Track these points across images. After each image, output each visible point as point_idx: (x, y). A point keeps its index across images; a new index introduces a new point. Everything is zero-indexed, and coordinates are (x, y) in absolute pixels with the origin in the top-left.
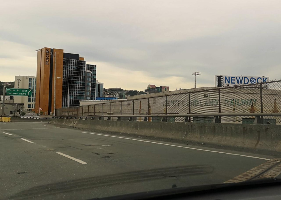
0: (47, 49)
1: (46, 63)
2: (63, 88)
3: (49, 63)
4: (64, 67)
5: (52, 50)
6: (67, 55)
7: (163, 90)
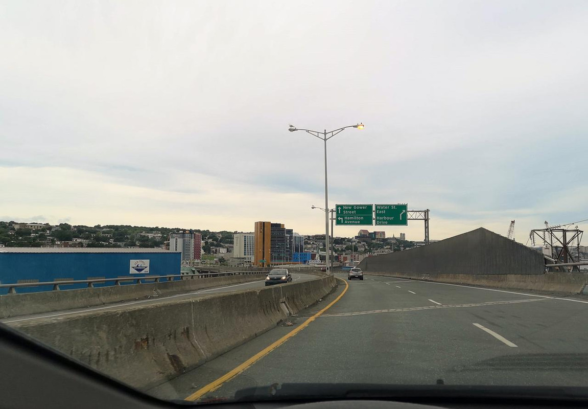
0: (261, 223)
2: (271, 248)
4: (271, 234)
5: (264, 223)
6: (273, 225)
7: (377, 237)
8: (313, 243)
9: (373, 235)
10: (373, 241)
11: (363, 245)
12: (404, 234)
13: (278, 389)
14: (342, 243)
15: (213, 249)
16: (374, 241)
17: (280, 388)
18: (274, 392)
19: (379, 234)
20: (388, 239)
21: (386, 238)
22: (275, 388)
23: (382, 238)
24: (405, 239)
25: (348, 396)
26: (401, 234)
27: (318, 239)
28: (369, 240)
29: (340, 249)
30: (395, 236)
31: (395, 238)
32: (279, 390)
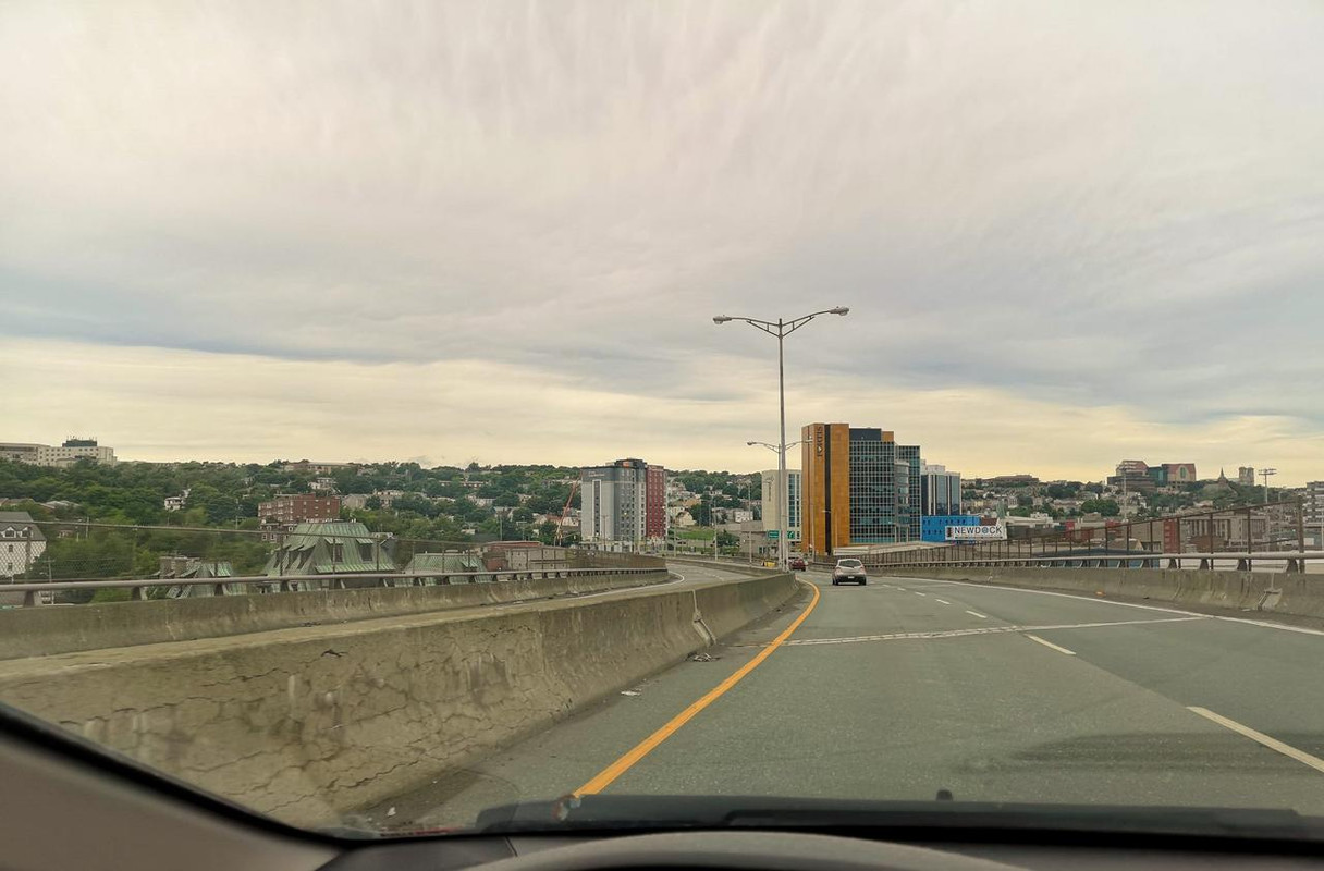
0: (818, 427)
1: (818, 454)
2: (851, 501)
3: (823, 453)
4: (851, 459)
5: (827, 426)
6: (856, 434)
7: (1171, 477)
8: (990, 497)
9: (1161, 473)
10: (1160, 490)
11: (1134, 498)
12: (1251, 470)
13: (572, 806)
14: (1072, 496)
15: (717, 512)
16: (1163, 490)
17: (578, 805)
18: (563, 815)
19: (1178, 471)
20: (1204, 483)
21: (1198, 480)
22: (567, 805)
23: (1187, 479)
24: (1253, 481)
25: (734, 823)
26: (1242, 470)
27: (1003, 486)
28: (1148, 487)
29: (1066, 510)
30: (1227, 476)
31: (1227, 481)
32: (577, 808)
